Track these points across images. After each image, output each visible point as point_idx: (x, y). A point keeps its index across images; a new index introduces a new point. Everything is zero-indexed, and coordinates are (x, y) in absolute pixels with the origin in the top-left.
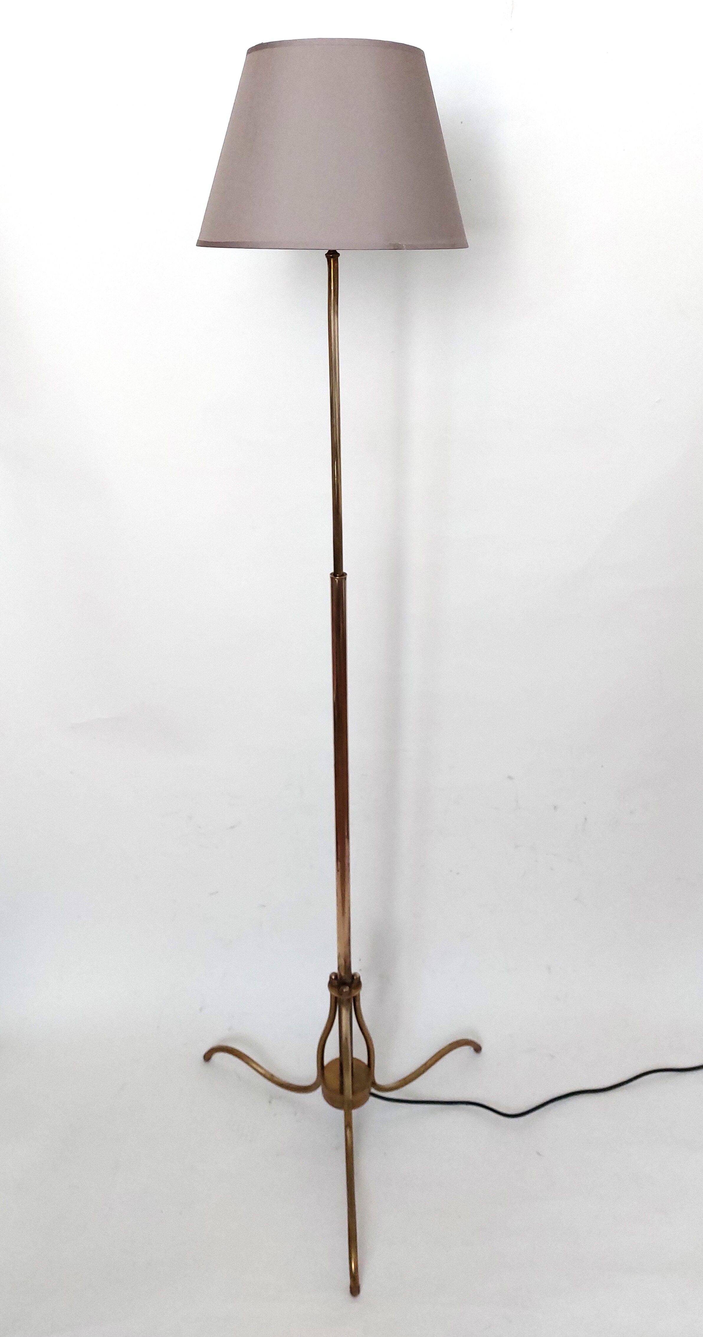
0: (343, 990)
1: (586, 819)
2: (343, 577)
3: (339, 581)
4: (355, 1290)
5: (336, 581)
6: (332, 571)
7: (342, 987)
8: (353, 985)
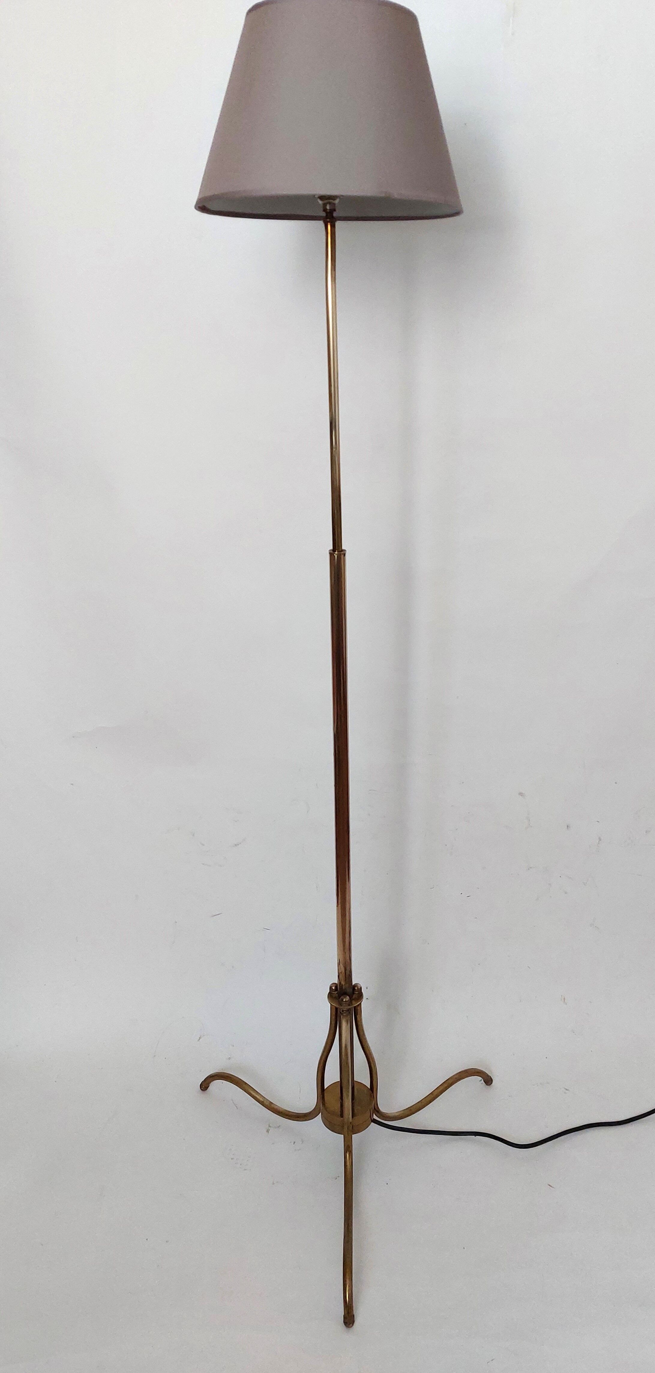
0: (343, 1000)
1: (600, 839)
2: (342, 553)
3: (337, 557)
4: (349, 1320)
5: (334, 556)
6: (331, 548)
7: (342, 997)
8: (354, 996)
